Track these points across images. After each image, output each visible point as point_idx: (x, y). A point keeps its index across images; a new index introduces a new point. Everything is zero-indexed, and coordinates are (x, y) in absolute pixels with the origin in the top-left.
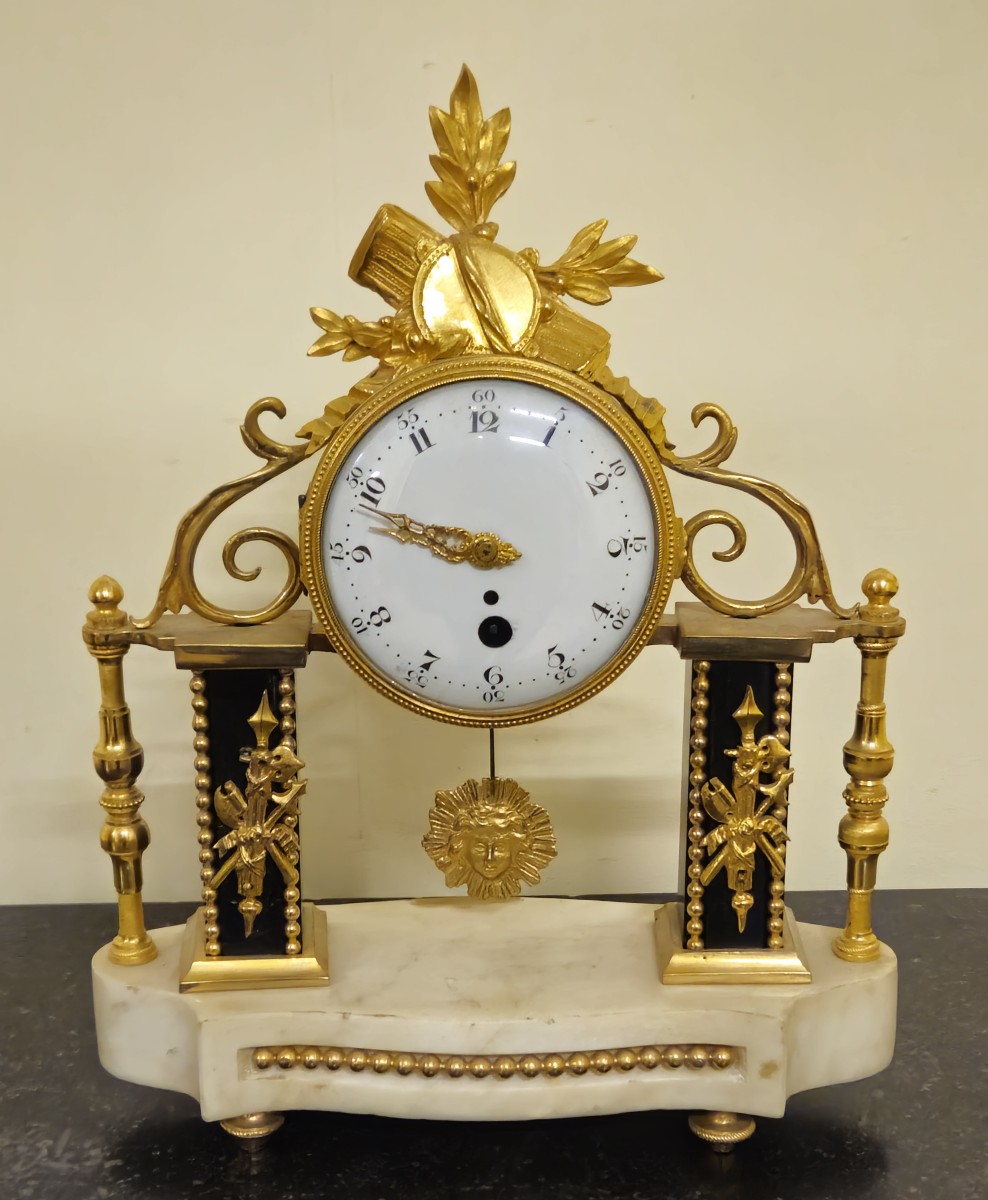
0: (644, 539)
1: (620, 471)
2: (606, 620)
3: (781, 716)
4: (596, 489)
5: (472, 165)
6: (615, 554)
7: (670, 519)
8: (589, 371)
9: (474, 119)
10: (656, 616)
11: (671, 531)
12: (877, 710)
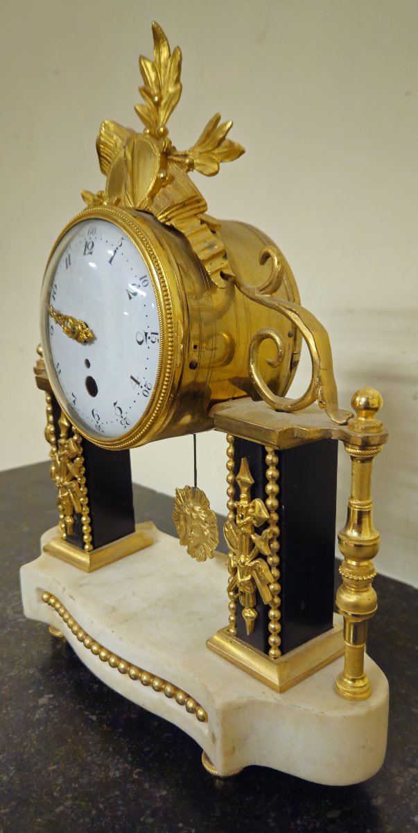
0: (157, 334)
1: (145, 284)
2: (138, 388)
3: (271, 487)
4: (131, 295)
5: (160, 90)
6: (140, 343)
7: (169, 321)
8: (166, 217)
9: (162, 60)
10: (163, 391)
11: (170, 330)
12: (361, 505)
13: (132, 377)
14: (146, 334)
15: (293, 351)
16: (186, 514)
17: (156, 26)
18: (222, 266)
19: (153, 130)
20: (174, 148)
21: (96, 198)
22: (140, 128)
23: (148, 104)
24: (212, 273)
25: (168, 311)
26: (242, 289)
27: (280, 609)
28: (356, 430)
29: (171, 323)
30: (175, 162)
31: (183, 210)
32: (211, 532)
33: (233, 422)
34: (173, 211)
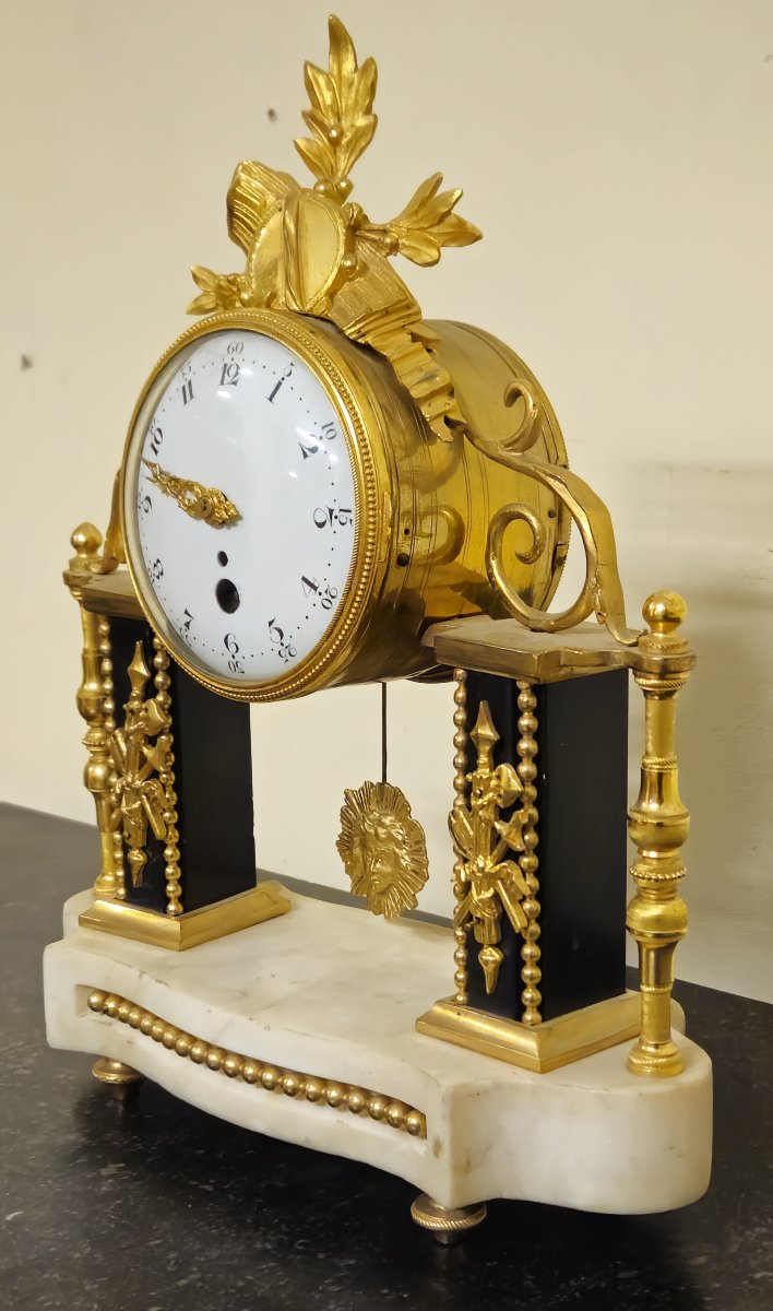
0: (350, 511)
1: (332, 434)
2: (314, 597)
3: (525, 745)
4: (306, 451)
5: (339, 120)
6: (321, 525)
7: (370, 492)
8: (359, 331)
9: (345, 73)
10: (358, 599)
11: (371, 506)
12: (659, 764)
13: (304, 579)
14: (331, 511)
15: (556, 541)
16: (364, 834)
17: (334, 21)
18: (448, 408)
19: (329, 186)
20: (366, 217)
21: (223, 283)
22: (307, 179)
23: (321, 141)
24: (433, 419)
25: (369, 478)
26: (477, 442)
27: (539, 942)
28: (649, 650)
29: (373, 495)
30: (367, 239)
31: (387, 320)
32: (413, 860)
33: (466, 647)
34: (370, 322)
